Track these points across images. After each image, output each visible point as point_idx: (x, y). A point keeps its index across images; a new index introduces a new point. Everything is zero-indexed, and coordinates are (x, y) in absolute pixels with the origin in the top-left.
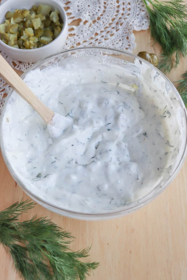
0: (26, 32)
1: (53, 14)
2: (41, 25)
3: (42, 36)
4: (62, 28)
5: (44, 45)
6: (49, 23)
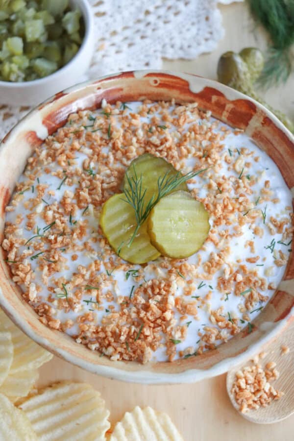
0: (7, 45)
2: (42, 34)
3: (40, 57)
4: (79, 46)
5: (39, 77)
6: (59, 32)
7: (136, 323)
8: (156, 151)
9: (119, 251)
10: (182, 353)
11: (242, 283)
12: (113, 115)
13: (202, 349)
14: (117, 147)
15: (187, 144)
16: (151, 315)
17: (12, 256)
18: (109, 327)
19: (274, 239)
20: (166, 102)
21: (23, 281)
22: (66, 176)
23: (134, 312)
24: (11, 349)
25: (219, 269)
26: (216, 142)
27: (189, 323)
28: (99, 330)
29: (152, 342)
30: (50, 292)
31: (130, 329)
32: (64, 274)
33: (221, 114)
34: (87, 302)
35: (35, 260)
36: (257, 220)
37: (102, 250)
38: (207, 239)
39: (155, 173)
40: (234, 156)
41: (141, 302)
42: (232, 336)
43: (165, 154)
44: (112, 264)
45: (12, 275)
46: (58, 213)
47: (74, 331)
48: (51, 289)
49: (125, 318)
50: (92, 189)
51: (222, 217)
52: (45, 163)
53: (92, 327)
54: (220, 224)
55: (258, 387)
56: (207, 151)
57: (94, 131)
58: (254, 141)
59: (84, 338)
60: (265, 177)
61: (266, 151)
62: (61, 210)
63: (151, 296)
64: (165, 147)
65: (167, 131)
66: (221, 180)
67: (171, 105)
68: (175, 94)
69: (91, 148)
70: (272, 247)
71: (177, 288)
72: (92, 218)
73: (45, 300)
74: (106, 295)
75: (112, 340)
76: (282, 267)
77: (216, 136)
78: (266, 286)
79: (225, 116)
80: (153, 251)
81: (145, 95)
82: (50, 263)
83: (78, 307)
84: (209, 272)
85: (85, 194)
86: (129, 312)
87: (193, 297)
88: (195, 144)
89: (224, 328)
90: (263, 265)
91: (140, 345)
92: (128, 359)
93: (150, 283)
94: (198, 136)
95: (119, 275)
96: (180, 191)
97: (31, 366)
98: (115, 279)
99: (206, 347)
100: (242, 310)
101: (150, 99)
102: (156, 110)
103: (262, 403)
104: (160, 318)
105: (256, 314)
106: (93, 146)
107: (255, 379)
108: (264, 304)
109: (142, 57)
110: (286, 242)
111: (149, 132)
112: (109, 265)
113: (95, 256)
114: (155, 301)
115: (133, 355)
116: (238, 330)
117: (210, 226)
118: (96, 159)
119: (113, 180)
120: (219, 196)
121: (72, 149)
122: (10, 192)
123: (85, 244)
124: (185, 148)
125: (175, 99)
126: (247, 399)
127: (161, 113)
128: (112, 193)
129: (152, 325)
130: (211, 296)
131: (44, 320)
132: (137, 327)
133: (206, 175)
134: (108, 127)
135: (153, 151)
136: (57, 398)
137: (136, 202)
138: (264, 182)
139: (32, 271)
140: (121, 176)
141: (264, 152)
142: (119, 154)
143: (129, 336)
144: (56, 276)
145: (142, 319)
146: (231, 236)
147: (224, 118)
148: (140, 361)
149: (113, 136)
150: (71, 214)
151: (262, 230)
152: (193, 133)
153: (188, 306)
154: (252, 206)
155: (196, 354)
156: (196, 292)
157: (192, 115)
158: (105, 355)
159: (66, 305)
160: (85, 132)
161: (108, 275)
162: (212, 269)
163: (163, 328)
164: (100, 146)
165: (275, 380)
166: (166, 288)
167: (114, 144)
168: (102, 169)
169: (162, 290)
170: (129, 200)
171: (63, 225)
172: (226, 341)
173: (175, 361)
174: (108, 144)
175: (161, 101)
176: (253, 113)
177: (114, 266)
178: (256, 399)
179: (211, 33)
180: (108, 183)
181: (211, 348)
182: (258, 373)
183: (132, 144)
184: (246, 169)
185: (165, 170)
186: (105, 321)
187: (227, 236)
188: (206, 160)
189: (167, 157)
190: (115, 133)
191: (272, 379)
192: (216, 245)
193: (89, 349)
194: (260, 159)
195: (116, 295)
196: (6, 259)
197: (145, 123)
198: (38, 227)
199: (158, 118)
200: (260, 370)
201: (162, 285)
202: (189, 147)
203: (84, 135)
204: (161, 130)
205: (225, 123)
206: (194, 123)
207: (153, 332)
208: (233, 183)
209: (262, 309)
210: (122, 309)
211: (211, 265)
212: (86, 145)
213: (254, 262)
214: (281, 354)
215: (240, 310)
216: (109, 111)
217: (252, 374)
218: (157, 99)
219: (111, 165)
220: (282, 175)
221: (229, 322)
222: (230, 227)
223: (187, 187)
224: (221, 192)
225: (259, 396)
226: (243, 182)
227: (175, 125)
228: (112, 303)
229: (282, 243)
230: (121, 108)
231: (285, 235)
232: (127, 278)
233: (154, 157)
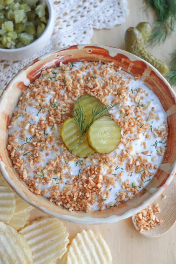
0: (4, 26)
1: (39, 7)
2: (24, 18)
3: (23, 32)
4: (46, 25)
5: (25, 45)
6: (34, 16)
7: (82, 190)
8: (91, 92)
9: (72, 151)
10: (107, 206)
11: (139, 166)
12: (66, 70)
13: (118, 203)
14: (69, 90)
15: (108, 87)
16: (90, 186)
17: (13, 154)
18: (67, 193)
19: (157, 141)
20: (96, 62)
21: (20, 168)
22: (41, 108)
23: (81, 184)
24: (14, 202)
25: (127, 159)
26: (124, 85)
27: (110, 189)
28: (62, 194)
29: (91, 200)
30: (34, 174)
31: (79, 193)
32: (42, 164)
33: (127, 68)
34: (55, 179)
35: (25, 156)
36: (148, 130)
37: (63, 150)
38: (120, 143)
39: (91, 105)
40: (134, 93)
41: (84, 178)
42: (134, 196)
43: (96, 93)
44: (68, 157)
45: (13, 165)
46: (37, 129)
47: (48, 195)
48: (35, 172)
49: (75, 188)
50: (56, 115)
51: (128, 130)
52: (29, 100)
53: (58, 193)
54: (127, 133)
55: (149, 218)
56: (119, 91)
57: (56, 81)
58: (146, 84)
59: (54, 199)
60: (152, 105)
61: (152, 89)
62: (39, 128)
63: (90, 175)
64: (96, 89)
65: (97, 80)
66: (127, 108)
67: (98, 64)
68: (101, 58)
69: (55, 91)
70: (156, 145)
71: (104, 170)
72: (56, 132)
73: (32, 178)
74: (65, 175)
75: (69, 200)
76: (161, 157)
77: (124, 82)
78: (153, 168)
79: (129, 70)
80: (90, 150)
81: (84, 58)
82: (34, 158)
83: (50, 182)
84: (121, 160)
85: (52, 118)
86: (78, 184)
87: (112, 175)
88: (112, 87)
89: (130, 191)
90: (151, 156)
91: (84, 203)
92: (78, 210)
93: (89, 168)
94: (114, 83)
95: (72, 163)
96: (105, 116)
97: (25, 211)
98: (69, 166)
99: (120, 202)
100: (140, 181)
101: (87, 61)
102: (90, 67)
103: (151, 227)
104: (94, 187)
105: (147, 183)
106: (56, 90)
107: (147, 213)
108: (151, 177)
109: (82, 28)
110: (164, 142)
111: (87, 81)
112: (66, 158)
113: (59, 154)
114: (92, 178)
115: (81, 208)
116: (137, 192)
117: (121, 135)
118: (58, 97)
119: (67, 110)
120: (126, 117)
121: (44, 92)
122: (10, 117)
123: (53, 147)
124: (107, 90)
125: (101, 60)
126: (143, 225)
127: (93, 69)
128: (67, 117)
129: (91, 191)
130: (122, 174)
131: (32, 190)
132: (82, 192)
133: (119, 105)
134: (63, 78)
135: (89, 92)
136: (40, 226)
137: (80, 123)
138: (151, 108)
139: (24, 163)
140: (72, 107)
141: (151, 90)
142: (70, 94)
143: (78, 198)
144: (38, 165)
145: (85, 188)
146: (133, 140)
147: (129, 71)
148: (84, 211)
149: (66, 84)
150: (44, 130)
151: (150, 136)
152: (111, 81)
153: (110, 180)
154: (145, 122)
155: (115, 206)
156: (114, 172)
157: (111, 69)
158: (66, 208)
159: (44, 181)
160: (51, 81)
161: (66, 164)
162: (123, 159)
163: (96, 192)
164: (59, 89)
165: (158, 213)
166: (98, 171)
167: (67, 88)
168: (61, 103)
169: (96, 172)
170: (76, 122)
171: (40, 136)
172: (131, 198)
173: (104, 210)
174: (64, 88)
175: (93, 61)
176: (145, 68)
177: (69, 159)
178: (148, 224)
179: (121, 13)
180: (64, 112)
181: (123, 202)
182: (149, 210)
183: (77, 88)
184: (141, 101)
185: (96, 103)
186: (65, 189)
187: (131, 140)
188: (119, 96)
189: (97, 95)
190: (67, 82)
191: (156, 213)
192: (125, 145)
193: (57, 205)
194: (149, 95)
195: (70, 174)
196: (10, 156)
197: (84, 75)
198: (26, 137)
199: (92, 72)
200: (150, 208)
201: (96, 169)
202: (109, 89)
203: (50, 84)
204: (93, 79)
205: (129, 73)
206: (112, 74)
207: (91, 195)
208: (134, 109)
209: (150, 180)
210: (74, 183)
211: (122, 156)
212: (52, 89)
213: (146, 154)
214: (161, 199)
215: (139, 181)
216: (64, 68)
217: (146, 210)
218: (91, 60)
219: (66, 101)
220: (162, 103)
221: (132, 188)
222: (132, 135)
223: (108, 112)
224: (127, 115)
225: (149, 223)
226: (140, 109)
227: (101, 76)
228: (68, 179)
229: (161, 142)
230: (70, 66)
231: (163, 138)
232: (76, 165)
233: (90, 96)
